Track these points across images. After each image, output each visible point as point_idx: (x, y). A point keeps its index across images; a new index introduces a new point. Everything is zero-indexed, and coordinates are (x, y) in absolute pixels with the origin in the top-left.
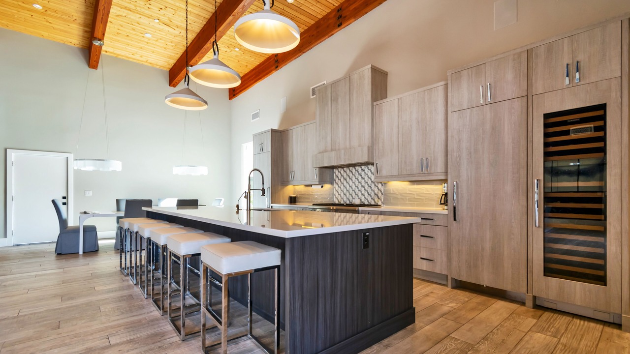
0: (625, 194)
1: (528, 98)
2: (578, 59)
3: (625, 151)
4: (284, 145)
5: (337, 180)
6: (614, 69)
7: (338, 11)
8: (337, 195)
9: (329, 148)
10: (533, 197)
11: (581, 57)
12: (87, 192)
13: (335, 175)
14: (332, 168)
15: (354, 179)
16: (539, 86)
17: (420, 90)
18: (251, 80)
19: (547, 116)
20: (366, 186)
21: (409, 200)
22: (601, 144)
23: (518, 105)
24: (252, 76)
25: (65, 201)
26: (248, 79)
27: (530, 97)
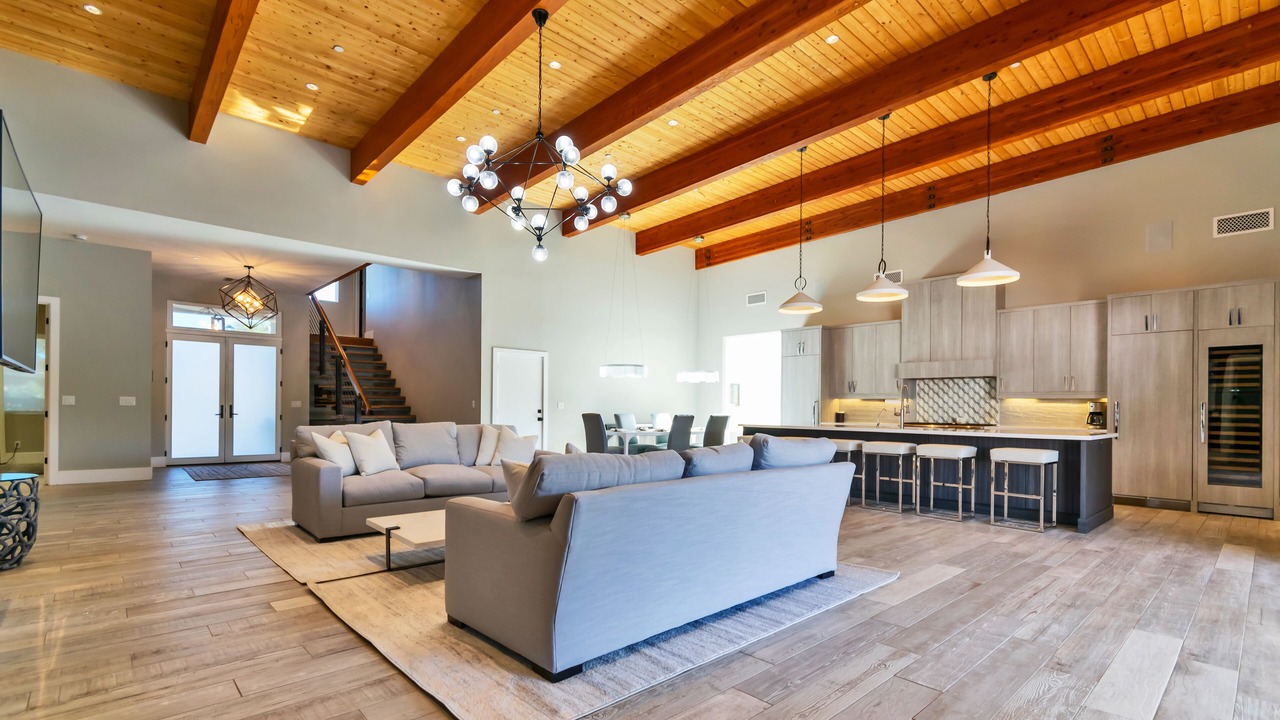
0: (1277, 417)
1: (1194, 332)
2: (1240, 306)
3: (1277, 383)
4: (836, 346)
5: (922, 394)
6: (1269, 319)
7: (930, 188)
8: (921, 412)
9: (926, 355)
10: (1199, 417)
11: (1243, 305)
12: (560, 404)
13: (917, 387)
14: (916, 379)
15: (951, 393)
16: (1205, 323)
17: (1065, 304)
18: (750, 248)
19: (1211, 349)
20: (972, 403)
21: (1037, 419)
22: (1257, 376)
23: (1184, 338)
24: (754, 242)
25: (540, 415)
26: (744, 245)
27: (1196, 332)
